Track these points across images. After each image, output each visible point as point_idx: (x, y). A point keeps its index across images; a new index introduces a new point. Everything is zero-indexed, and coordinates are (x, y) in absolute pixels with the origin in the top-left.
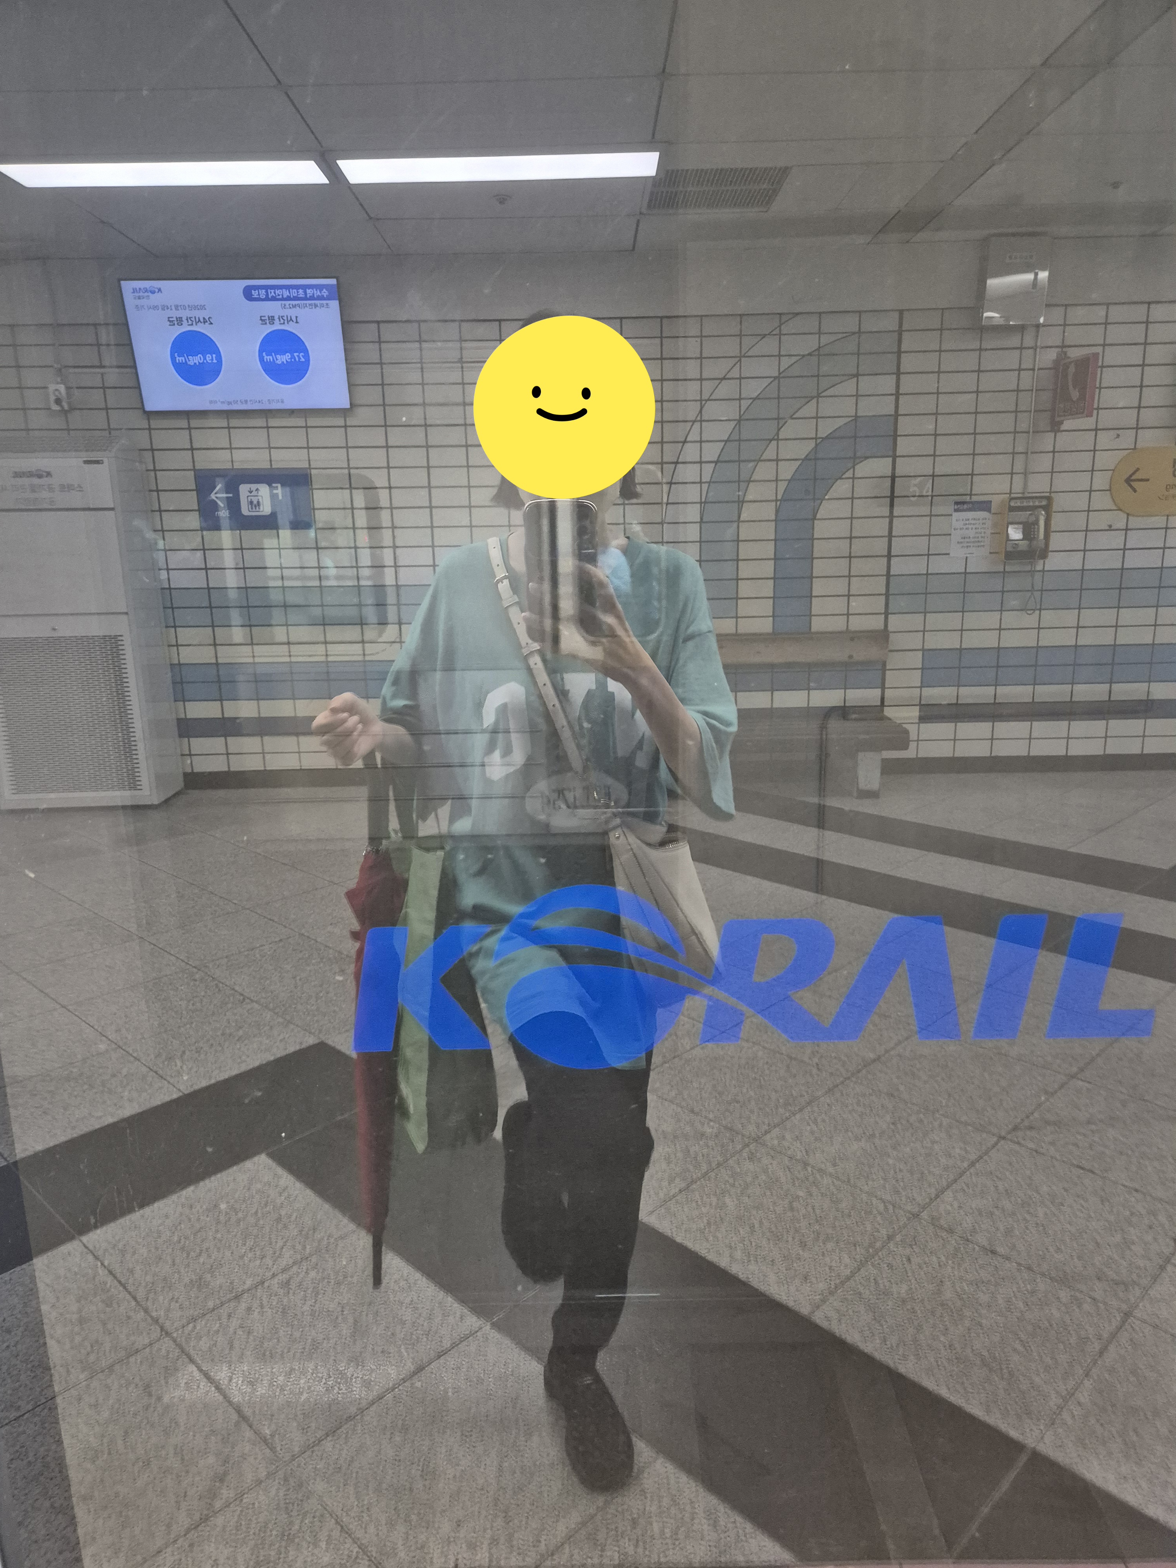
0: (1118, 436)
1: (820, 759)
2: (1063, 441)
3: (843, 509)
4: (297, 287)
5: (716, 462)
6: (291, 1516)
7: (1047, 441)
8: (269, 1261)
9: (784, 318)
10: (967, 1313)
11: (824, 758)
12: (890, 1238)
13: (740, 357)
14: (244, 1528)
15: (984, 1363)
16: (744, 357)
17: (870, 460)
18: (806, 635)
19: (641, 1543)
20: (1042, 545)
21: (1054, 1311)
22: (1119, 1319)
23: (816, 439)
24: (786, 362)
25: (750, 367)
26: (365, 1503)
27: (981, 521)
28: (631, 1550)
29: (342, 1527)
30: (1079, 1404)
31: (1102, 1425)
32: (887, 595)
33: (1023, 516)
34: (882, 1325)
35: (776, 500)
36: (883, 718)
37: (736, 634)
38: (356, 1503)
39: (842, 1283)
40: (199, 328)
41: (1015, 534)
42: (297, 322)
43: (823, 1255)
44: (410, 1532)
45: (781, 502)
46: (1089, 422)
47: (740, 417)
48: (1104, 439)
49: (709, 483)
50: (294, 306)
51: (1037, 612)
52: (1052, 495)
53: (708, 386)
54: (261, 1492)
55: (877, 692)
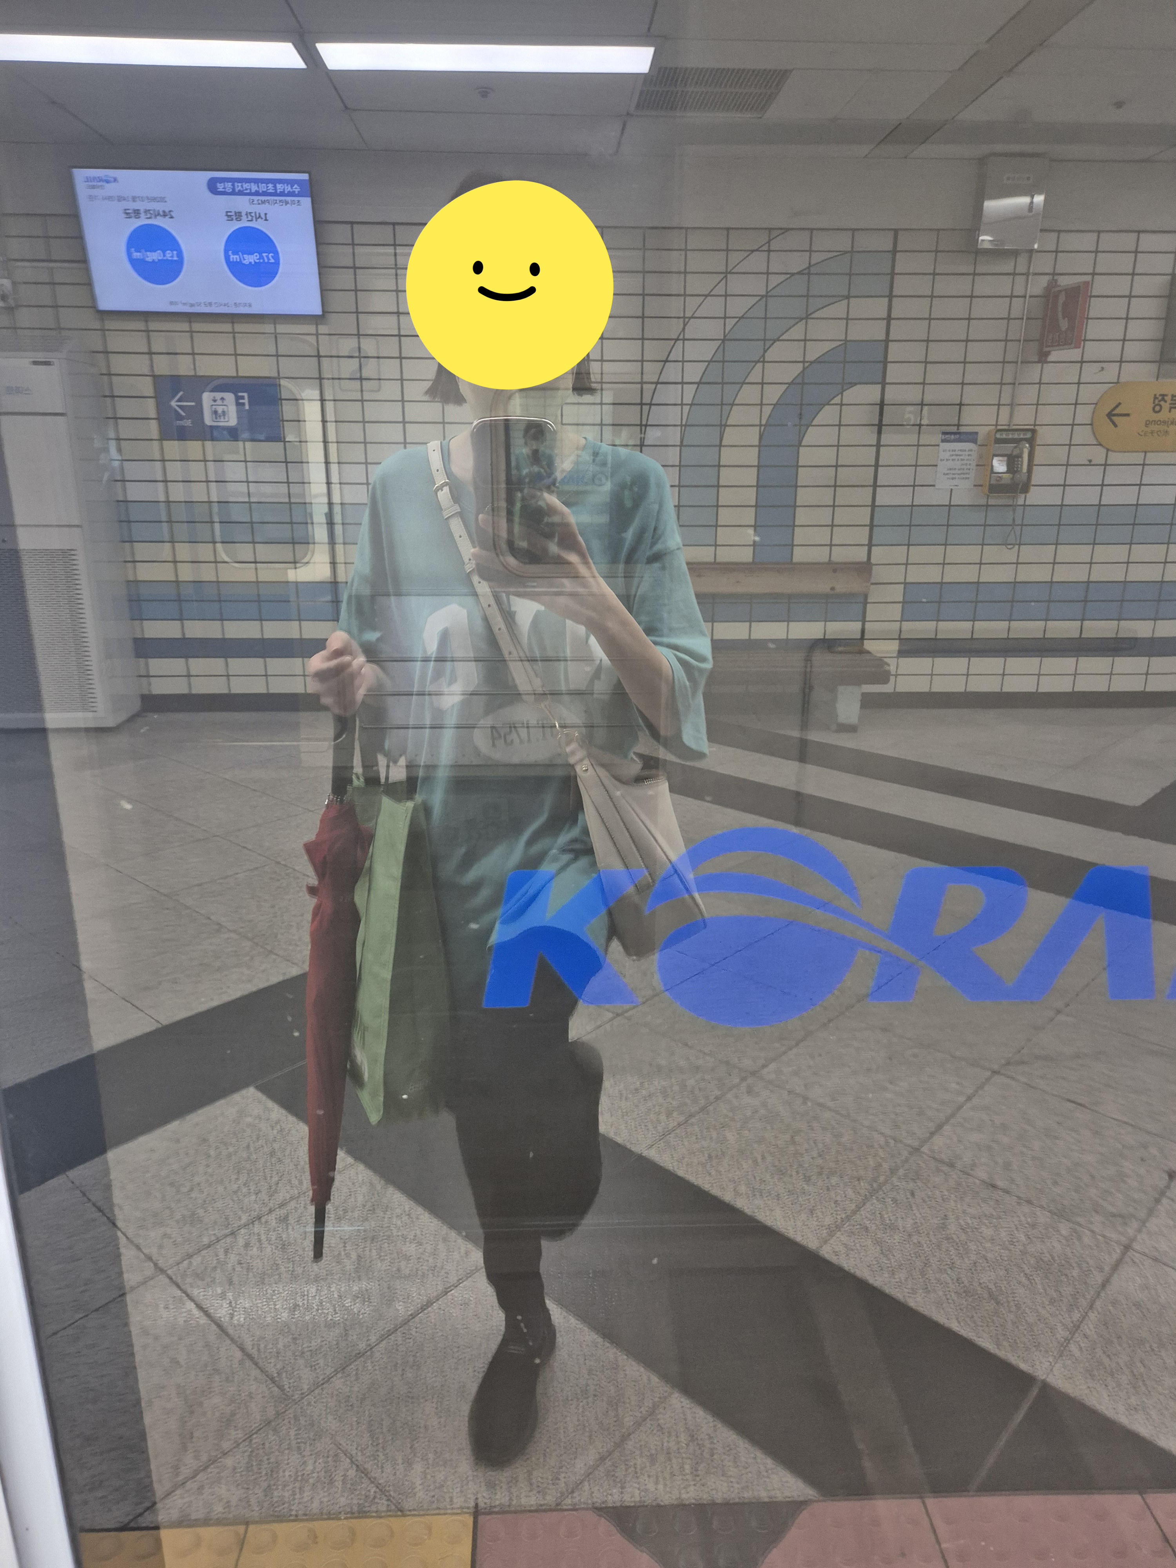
0: (1103, 369)
1: (804, 693)
2: (1050, 372)
3: (829, 435)
4: (267, 181)
5: (699, 383)
6: (304, 1456)
7: (1033, 372)
8: (264, 1196)
9: (775, 233)
10: (972, 1246)
11: (807, 690)
12: (893, 1171)
13: (726, 273)
14: (255, 1468)
15: (991, 1295)
16: (730, 273)
17: (858, 386)
18: (788, 567)
19: (661, 1479)
20: (1024, 478)
21: (1056, 1244)
22: (1118, 1251)
23: (804, 362)
24: (774, 280)
25: (736, 284)
26: (380, 1441)
27: (967, 453)
28: (651, 1486)
29: (357, 1466)
30: (1085, 1336)
31: (1108, 1356)
32: (872, 526)
33: (1009, 448)
34: (889, 1259)
35: (761, 425)
36: (862, 652)
37: (715, 563)
38: (370, 1442)
39: (848, 1218)
40: (159, 222)
41: (1000, 466)
42: (266, 220)
43: (828, 1189)
44: (428, 1471)
45: (765, 428)
46: (1074, 354)
47: (725, 336)
48: (1090, 372)
49: (691, 405)
50: (263, 202)
51: (1017, 547)
52: (1037, 427)
53: (692, 303)
54: (271, 1432)
55: (857, 626)
